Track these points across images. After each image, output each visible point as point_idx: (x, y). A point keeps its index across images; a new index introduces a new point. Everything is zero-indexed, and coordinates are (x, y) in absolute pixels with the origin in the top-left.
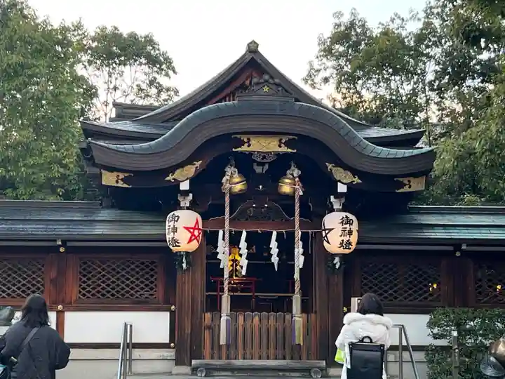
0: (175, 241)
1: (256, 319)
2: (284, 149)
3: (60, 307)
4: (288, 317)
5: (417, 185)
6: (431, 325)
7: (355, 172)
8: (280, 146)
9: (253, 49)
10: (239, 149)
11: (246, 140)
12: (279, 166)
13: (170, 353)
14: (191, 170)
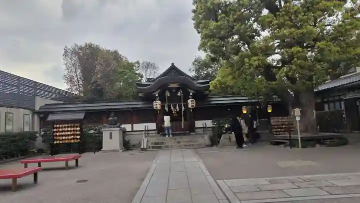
0: (156, 108)
2: (178, 86)
3: (132, 123)
5: (207, 92)
6: (212, 122)
7: (194, 90)
9: (173, 64)
10: (168, 87)
11: (169, 85)
12: (178, 90)
13: (156, 132)
14: (158, 92)
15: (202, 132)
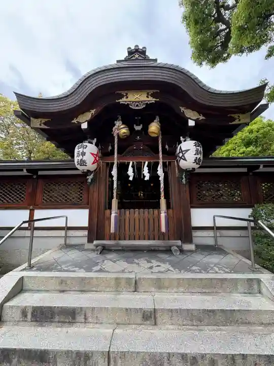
0: (82, 163)
1: (137, 213)
3: (31, 207)
4: (156, 211)
8: (147, 97)
10: (120, 100)
11: (125, 94)
14: (88, 116)
15: (211, 242)
